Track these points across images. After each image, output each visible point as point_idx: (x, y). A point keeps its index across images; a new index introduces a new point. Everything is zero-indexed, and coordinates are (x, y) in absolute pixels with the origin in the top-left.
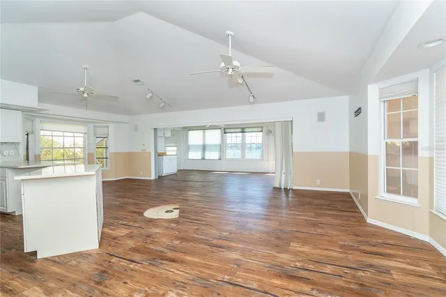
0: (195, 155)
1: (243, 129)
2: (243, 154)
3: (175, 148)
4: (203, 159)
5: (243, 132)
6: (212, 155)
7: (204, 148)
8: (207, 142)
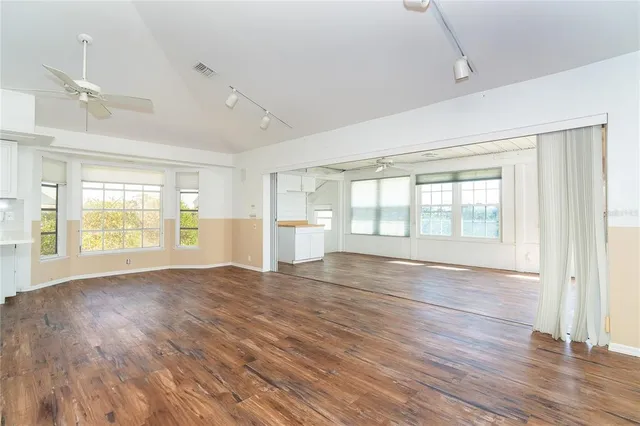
0: (362, 226)
1: (455, 174)
2: (455, 227)
3: (330, 214)
4: (377, 234)
5: (455, 180)
6: (393, 227)
7: (378, 213)
8: (384, 204)
